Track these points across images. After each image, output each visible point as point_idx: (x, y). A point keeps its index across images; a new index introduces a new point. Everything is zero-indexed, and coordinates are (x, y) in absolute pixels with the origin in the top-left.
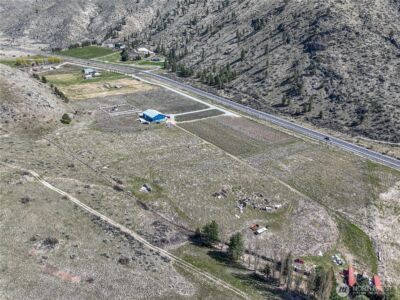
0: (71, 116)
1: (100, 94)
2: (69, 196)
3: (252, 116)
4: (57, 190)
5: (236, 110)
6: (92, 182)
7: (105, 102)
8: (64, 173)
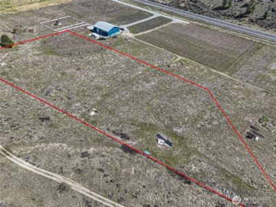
0: (10, 36)
1: (32, 6)
2: (69, 183)
3: (199, 21)
4: (42, 172)
5: (180, 16)
6: (89, 145)
7: (42, 15)
8: (41, 134)
